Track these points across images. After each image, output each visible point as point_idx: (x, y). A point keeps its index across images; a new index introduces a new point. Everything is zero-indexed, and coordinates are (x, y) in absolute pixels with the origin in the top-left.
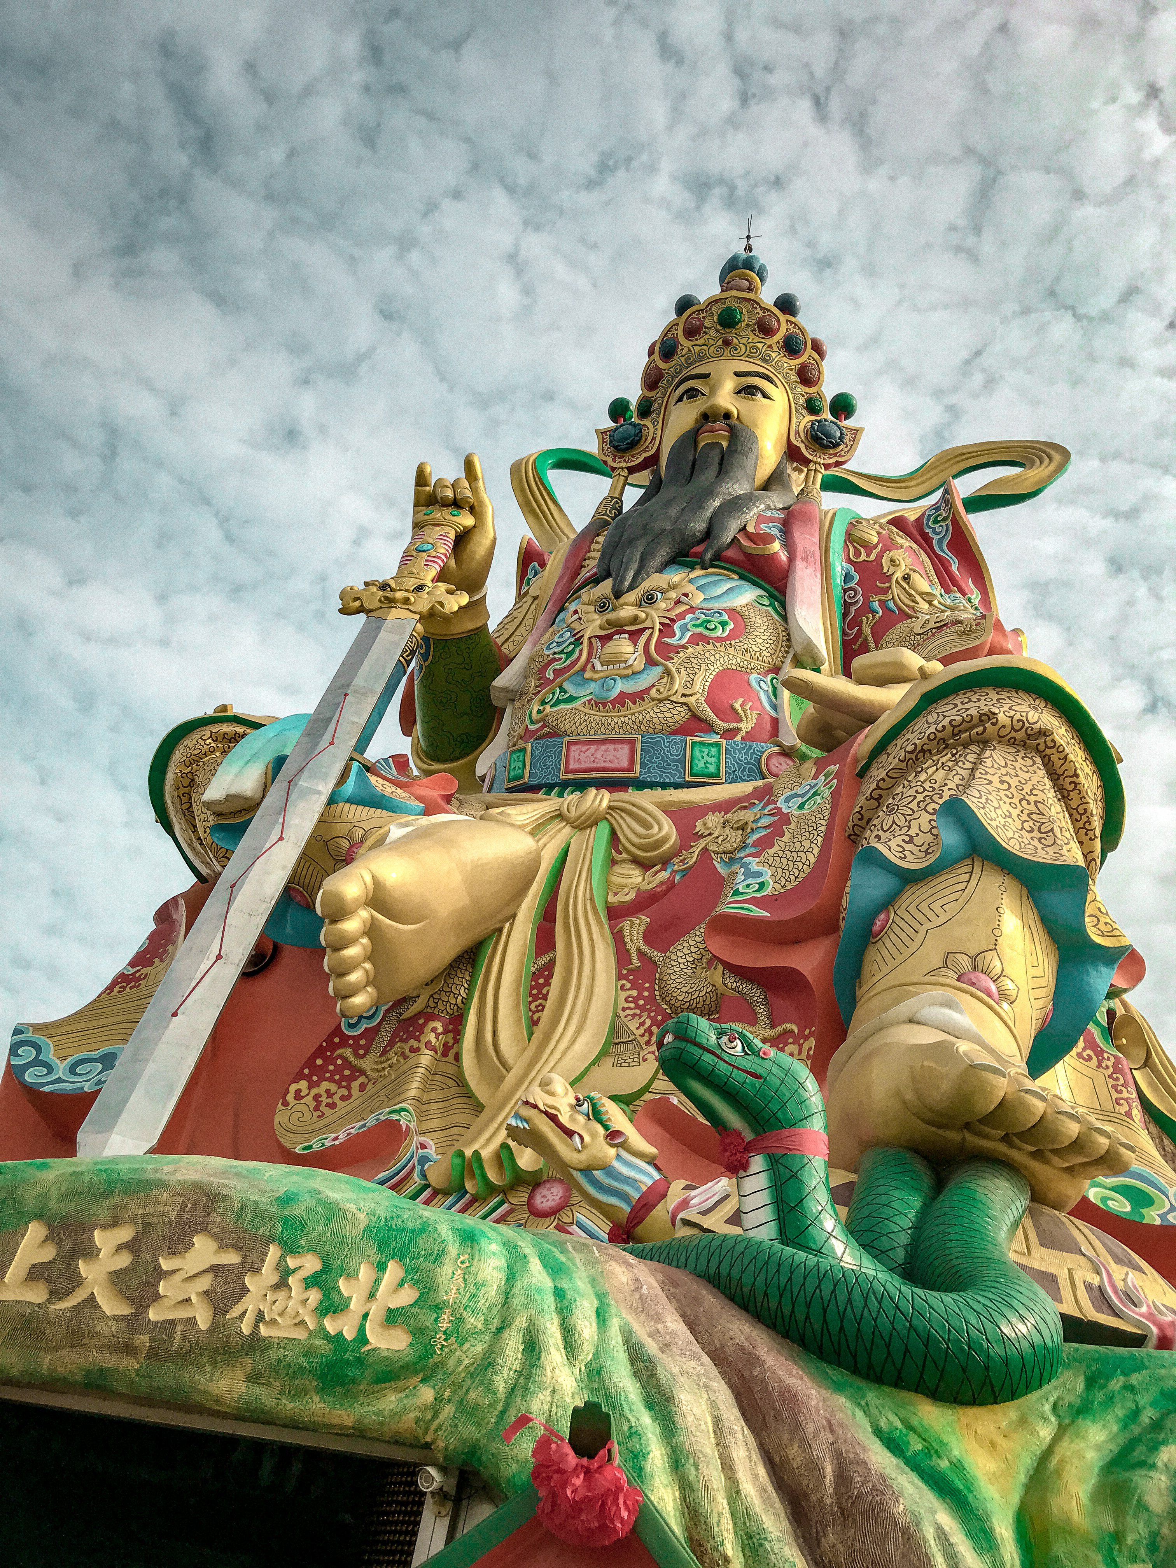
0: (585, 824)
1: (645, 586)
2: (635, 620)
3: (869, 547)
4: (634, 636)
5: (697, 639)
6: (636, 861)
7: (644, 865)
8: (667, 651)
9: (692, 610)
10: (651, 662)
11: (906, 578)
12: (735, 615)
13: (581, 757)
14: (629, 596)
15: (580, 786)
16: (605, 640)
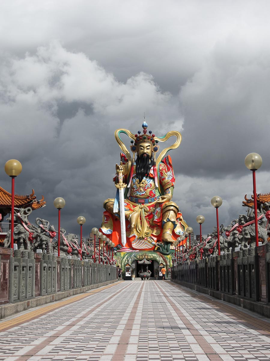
0: (141, 208)
1: (142, 181)
2: (142, 186)
3: (161, 170)
4: (142, 188)
5: (148, 188)
7: (147, 212)
8: (146, 190)
9: (147, 184)
10: (144, 191)
11: (165, 174)
12: (151, 184)
13: (140, 201)
14: (141, 183)
15: (140, 203)
16: (140, 188)
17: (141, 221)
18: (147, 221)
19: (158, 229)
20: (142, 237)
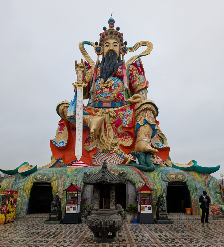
0: (107, 113)
1: (108, 80)
2: (107, 86)
4: (108, 88)
5: (115, 88)
6: (112, 118)
7: (114, 118)
8: (112, 90)
9: (113, 84)
10: (110, 92)
12: (118, 84)
13: (104, 105)
14: (106, 82)
15: (105, 108)
16: (104, 88)
17: (106, 129)
18: (113, 129)
19: (130, 137)
20: (107, 149)
